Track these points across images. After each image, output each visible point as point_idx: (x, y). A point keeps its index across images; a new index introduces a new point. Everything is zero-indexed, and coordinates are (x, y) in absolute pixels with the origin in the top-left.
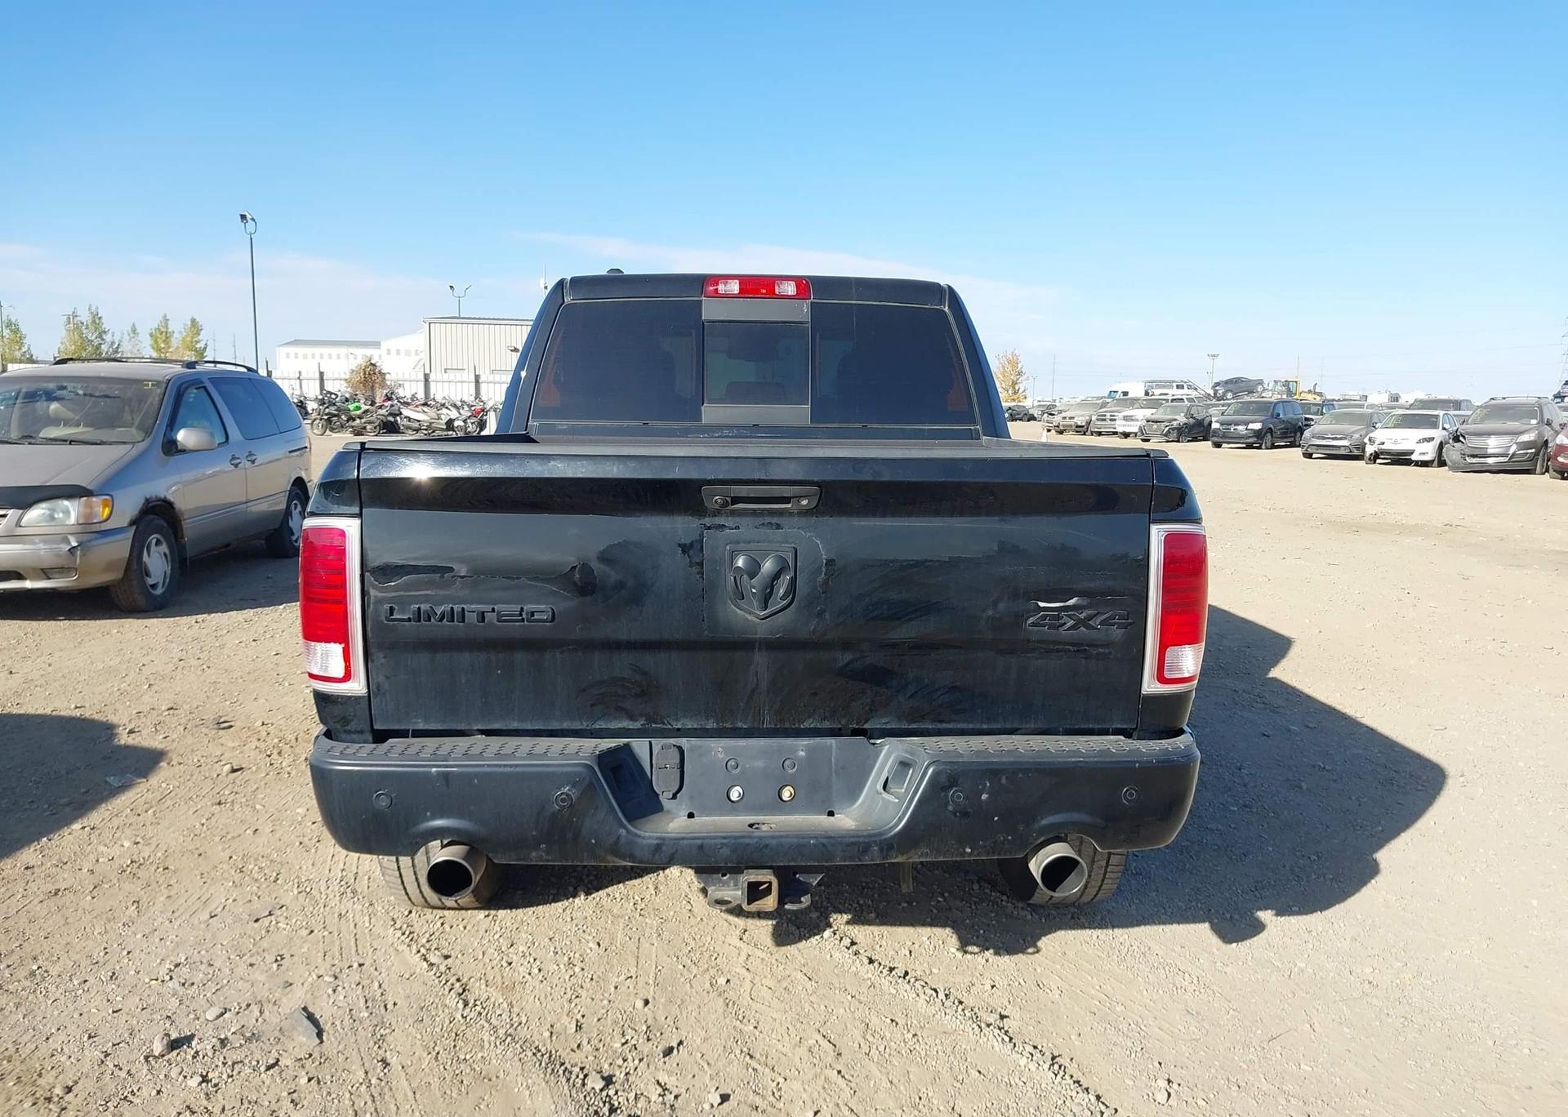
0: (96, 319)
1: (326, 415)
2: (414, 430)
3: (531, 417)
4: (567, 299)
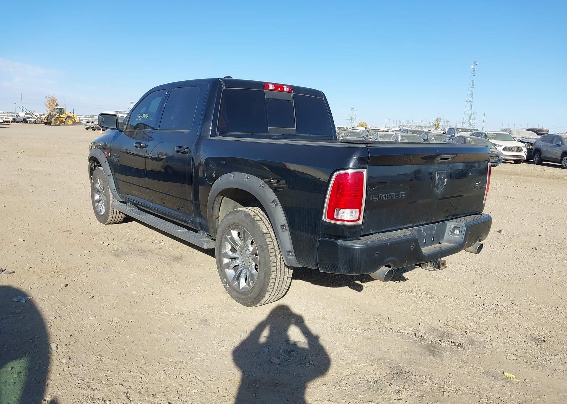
3: (217, 131)
4: (224, 87)
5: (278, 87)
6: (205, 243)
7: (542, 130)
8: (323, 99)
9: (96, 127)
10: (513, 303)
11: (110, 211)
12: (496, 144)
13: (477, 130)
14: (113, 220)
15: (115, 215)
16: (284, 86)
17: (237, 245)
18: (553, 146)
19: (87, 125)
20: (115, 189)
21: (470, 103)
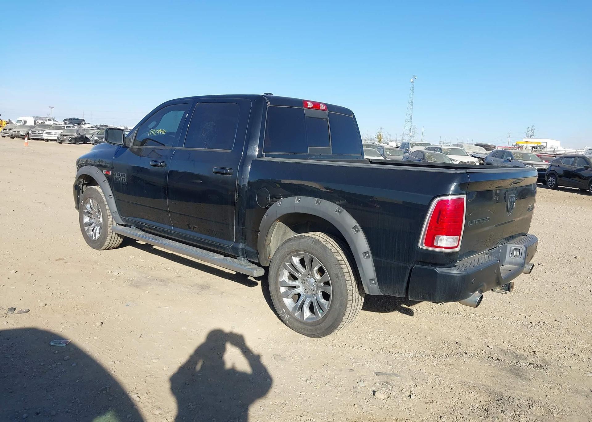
3: (263, 151)
4: (269, 105)
5: (316, 105)
6: (254, 271)
7: (489, 145)
8: (353, 117)
9: (15, 135)
10: (556, 320)
11: (108, 235)
12: (451, 159)
13: (430, 144)
14: (110, 245)
15: (112, 240)
16: (320, 104)
17: (298, 272)
18: (504, 161)
19: (4, 133)
20: (116, 210)
21: (409, 116)
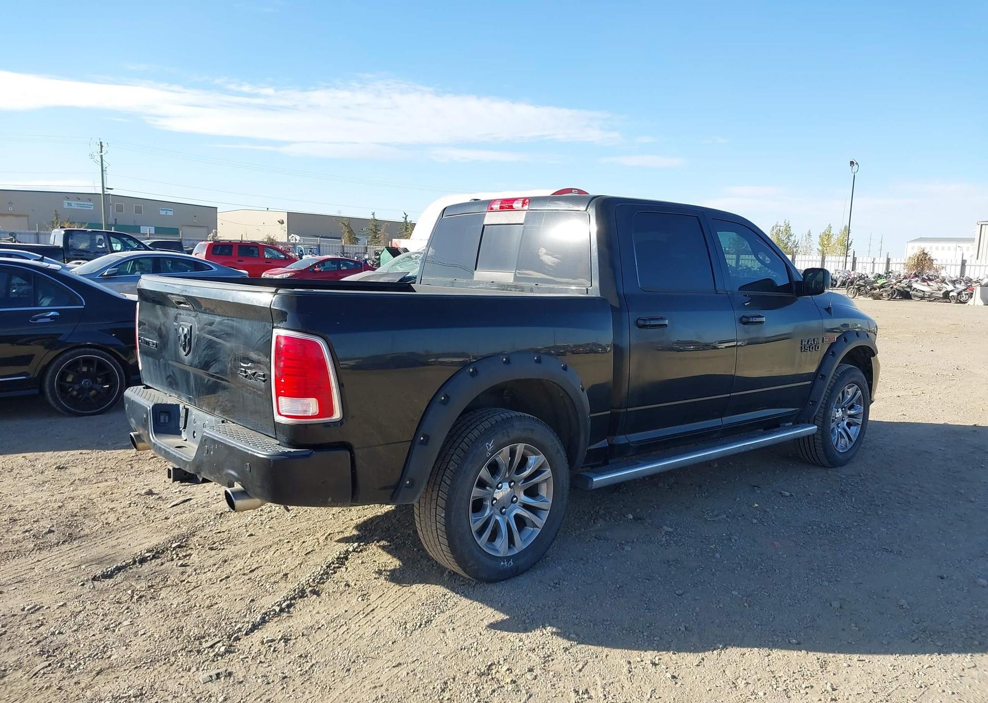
0: (788, 228)
1: (857, 285)
2: (920, 298)
